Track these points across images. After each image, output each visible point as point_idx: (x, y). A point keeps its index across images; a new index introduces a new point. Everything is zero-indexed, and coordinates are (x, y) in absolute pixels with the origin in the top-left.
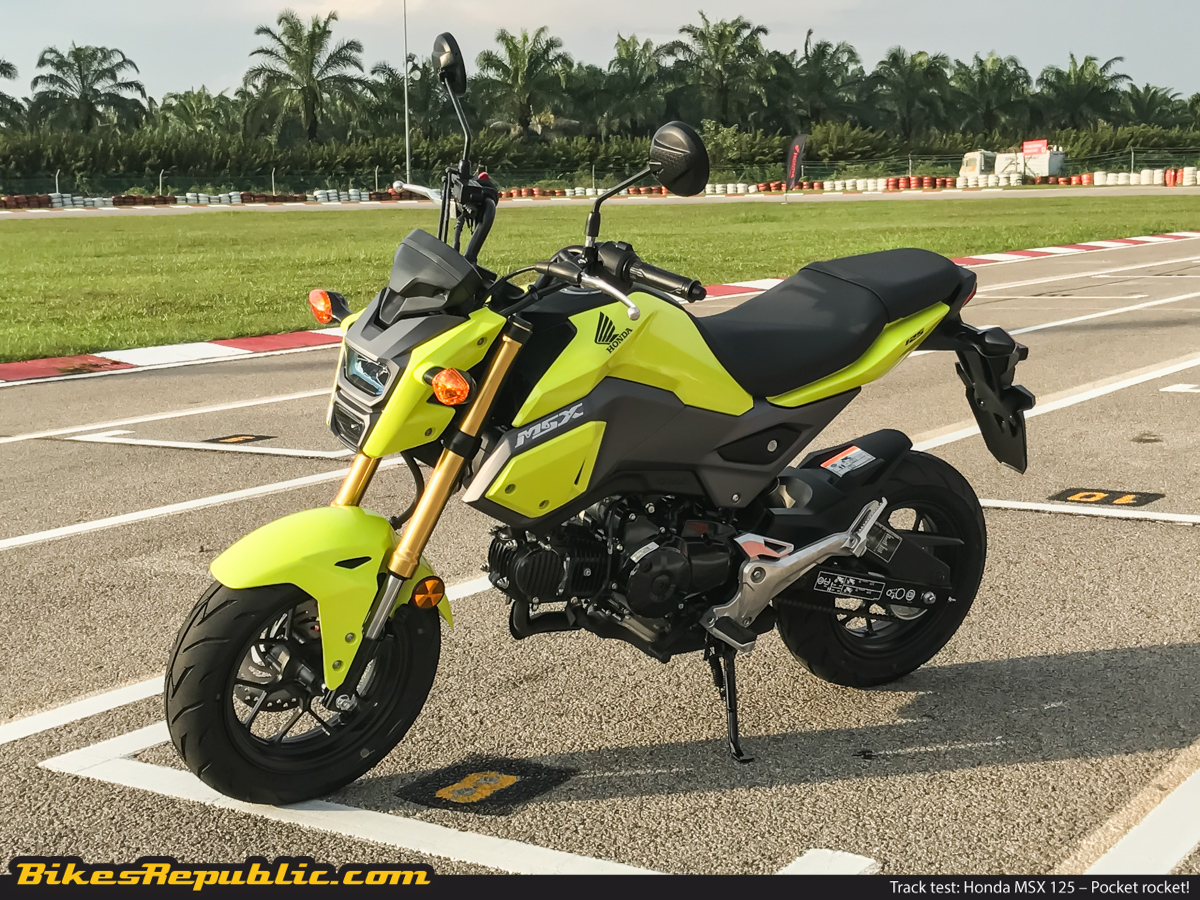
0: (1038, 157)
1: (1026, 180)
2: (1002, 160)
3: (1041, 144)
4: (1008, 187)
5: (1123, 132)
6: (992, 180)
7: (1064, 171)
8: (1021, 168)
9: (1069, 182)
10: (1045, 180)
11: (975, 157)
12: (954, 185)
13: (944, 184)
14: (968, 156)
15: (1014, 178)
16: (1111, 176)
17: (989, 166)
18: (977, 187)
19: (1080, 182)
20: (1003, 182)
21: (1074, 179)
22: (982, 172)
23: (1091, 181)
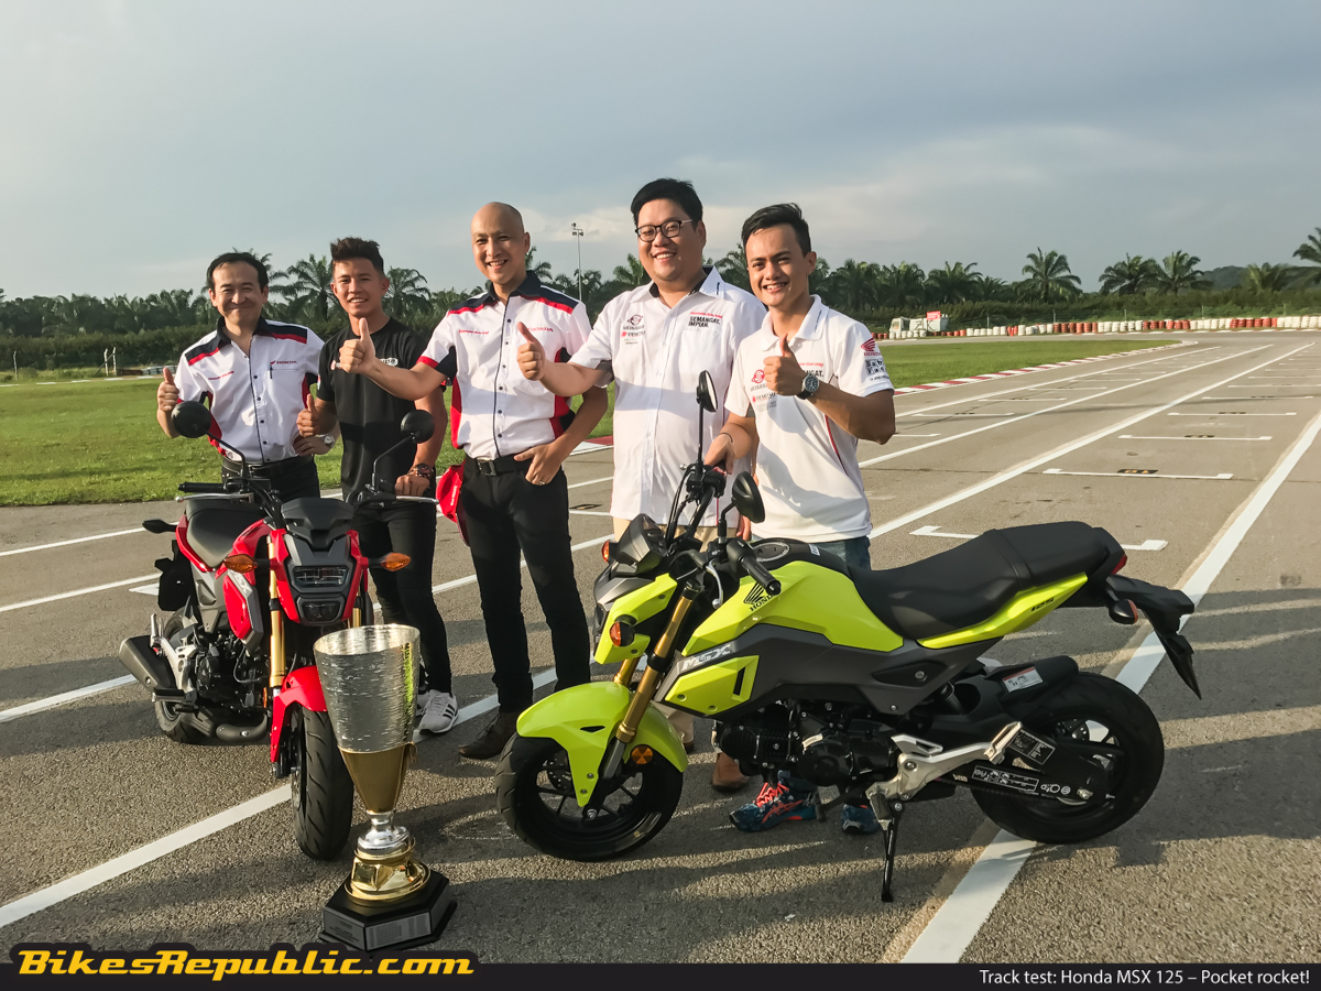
0: (934, 321)
1: (929, 334)
2: (913, 323)
3: (937, 314)
4: (919, 338)
5: (978, 305)
6: (909, 334)
7: (950, 328)
8: (925, 327)
9: (953, 334)
10: (939, 334)
11: (898, 321)
12: (888, 337)
13: (882, 337)
14: (894, 320)
15: (922, 333)
16: (976, 330)
17: (906, 326)
18: (901, 338)
19: (959, 334)
20: (916, 335)
21: (956, 333)
22: (902, 329)
23: (965, 333)
